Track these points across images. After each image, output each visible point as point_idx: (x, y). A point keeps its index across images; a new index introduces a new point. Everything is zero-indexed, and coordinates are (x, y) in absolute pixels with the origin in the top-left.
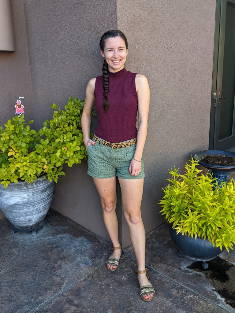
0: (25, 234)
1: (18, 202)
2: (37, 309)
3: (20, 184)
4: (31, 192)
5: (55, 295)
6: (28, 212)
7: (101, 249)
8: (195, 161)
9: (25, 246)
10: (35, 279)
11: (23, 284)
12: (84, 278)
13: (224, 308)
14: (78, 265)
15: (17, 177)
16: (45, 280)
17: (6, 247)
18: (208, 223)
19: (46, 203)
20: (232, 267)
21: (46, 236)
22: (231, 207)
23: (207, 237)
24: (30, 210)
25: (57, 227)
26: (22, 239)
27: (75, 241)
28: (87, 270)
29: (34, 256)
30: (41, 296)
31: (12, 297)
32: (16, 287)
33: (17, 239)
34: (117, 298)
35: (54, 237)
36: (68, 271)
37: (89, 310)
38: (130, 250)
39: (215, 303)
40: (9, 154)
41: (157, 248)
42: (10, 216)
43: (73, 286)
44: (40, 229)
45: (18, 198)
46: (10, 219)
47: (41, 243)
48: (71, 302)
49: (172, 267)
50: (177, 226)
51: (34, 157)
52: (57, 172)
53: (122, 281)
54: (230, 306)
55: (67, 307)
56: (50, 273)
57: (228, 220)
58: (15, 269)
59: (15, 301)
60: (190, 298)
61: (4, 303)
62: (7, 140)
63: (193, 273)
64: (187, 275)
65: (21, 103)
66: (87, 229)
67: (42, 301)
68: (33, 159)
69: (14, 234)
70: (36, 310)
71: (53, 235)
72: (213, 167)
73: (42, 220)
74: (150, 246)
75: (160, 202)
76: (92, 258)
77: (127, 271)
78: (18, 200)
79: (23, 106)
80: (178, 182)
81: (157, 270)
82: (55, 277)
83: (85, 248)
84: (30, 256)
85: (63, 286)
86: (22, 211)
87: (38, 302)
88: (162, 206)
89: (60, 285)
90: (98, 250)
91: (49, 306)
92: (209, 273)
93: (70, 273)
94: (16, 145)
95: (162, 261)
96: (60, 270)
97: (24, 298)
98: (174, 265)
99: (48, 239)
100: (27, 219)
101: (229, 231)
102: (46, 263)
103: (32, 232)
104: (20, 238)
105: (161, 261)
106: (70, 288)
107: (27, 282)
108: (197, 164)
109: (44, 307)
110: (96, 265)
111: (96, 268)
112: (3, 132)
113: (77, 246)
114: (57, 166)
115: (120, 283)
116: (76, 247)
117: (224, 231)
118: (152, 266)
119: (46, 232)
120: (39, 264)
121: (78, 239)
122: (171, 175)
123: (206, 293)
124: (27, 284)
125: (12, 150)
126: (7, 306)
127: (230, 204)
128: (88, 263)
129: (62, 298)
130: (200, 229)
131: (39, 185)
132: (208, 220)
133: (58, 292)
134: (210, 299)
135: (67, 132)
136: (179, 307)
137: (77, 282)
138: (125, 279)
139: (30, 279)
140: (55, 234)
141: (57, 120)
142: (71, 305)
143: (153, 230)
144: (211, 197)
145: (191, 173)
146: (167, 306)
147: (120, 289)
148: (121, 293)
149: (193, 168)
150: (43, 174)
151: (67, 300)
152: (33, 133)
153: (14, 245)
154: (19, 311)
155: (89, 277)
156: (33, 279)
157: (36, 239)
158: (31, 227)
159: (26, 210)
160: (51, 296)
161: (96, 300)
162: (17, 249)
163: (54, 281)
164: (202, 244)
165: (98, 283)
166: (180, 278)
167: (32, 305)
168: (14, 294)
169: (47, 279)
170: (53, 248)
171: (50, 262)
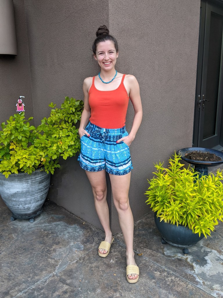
0: (24, 221)
1: (18, 191)
2: (33, 287)
3: (20, 175)
4: (30, 182)
5: (50, 275)
6: (27, 201)
7: (93, 235)
8: (178, 156)
9: (23, 232)
10: (32, 261)
11: (21, 265)
12: (76, 261)
13: (202, 289)
14: (71, 250)
15: (17, 168)
16: (41, 262)
17: (6, 233)
18: (188, 212)
19: (43, 193)
21: (43, 223)
22: (209, 197)
23: (187, 225)
24: (28, 199)
25: (53, 215)
26: (20, 226)
27: (69, 228)
28: (79, 253)
29: (31, 240)
30: (37, 276)
31: (10, 276)
32: (14, 268)
33: (16, 225)
34: (105, 279)
35: (50, 224)
36: (62, 254)
37: (80, 289)
38: (118, 237)
39: (194, 284)
40: (11, 147)
41: (143, 235)
42: (10, 204)
43: (66, 268)
44: (38, 217)
45: (18, 188)
46: (10, 207)
47: (38, 229)
48: (64, 282)
49: (156, 252)
50: (161, 214)
51: (33, 150)
52: (53, 165)
53: (110, 264)
55: (60, 285)
56: (46, 255)
57: (207, 209)
58: (14, 252)
60: (171, 279)
61: (3, 281)
62: (8, 135)
63: (175, 258)
64: (169, 259)
65: (22, 102)
66: (80, 218)
67: (38, 280)
69: (14, 221)
70: (32, 288)
71: (50, 222)
72: (195, 162)
73: (39, 209)
74: (137, 233)
75: (146, 192)
76: (84, 243)
77: (115, 255)
79: (23, 105)
80: (162, 175)
82: (50, 259)
83: (78, 234)
84: (27, 240)
85: (57, 267)
86: (21, 200)
87: (34, 281)
88: (148, 197)
89: (54, 266)
90: (89, 236)
91: (43, 284)
93: (64, 256)
94: (17, 140)
95: (148, 247)
96: (55, 254)
97: (21, 277)
98: (158, 251)
99: (45, 226)
100: (26, 207)
101: (207, 219)
102: (42, 247)
103: (30, 220)
104: (19, 225)
105: (146, 247)
106: (63, 269)
107: (24, 263)
108: (179, 159)
109: (39, 285)
110: (88, 250)
111: (87, 252)
112: (5, 127)
113: (71, 232)
114: (53, 158)
115: (109, 266)
117: (203, 219)
118: (138, 251)
119: (42, 220)
120: (35, 247)
121: (72, 226)
122: (157, 168)
123: (186, 276)
124: (24, 265)
125: (13, 144)
126: (6, 284)
127: (208, 194)
128: (80, 248)
129: (56, 277)
130: (181, 217)
131: (37, 177)
132: (188, 209)
133: (52, 273)
134: (190, 280)
135: (63, 128)
136: (161, 288)
137: (70, 264)
138: (113, 262)
139: (27, 260)
140: (51, 221)
141: (54, 118)
142: (63, 284)
143: (140, 219)
144: (192, 188)
145: (175, 167)
146: (151, 286)
147: (108, 270)
148: (109, 275)
149: (176, 162)
150: (41, 166)
151: (60, 279)
152: (32, 129)
153: (14, 231)
154: (17, 288)
155: (80, 260)
156: (30, 261)
157: (34, 226)
158: (29, 215)
159: (25, 199)
160: (46, 276)
161: (86, 280)
162: (16, 234)
163: (49, 262)
164: (183, 231)
165: (89, 265)
166: (163, 262)
167: (29, 283)
168: (13, 273)
169: (43, 261)
170: (48, 233)
171: (46, 246)
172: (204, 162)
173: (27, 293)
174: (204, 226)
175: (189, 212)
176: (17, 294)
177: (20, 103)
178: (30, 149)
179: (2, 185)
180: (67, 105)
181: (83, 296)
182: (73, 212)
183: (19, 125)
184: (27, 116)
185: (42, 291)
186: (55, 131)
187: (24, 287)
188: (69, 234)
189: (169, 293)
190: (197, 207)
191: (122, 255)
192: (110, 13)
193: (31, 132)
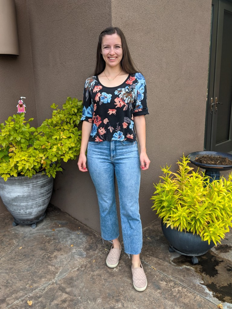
0: (26, 227)
1: (19, 196)
2: (31, 295)
3: (20, 178)
4: (31, 186)
5: (49, 283)
6: (28, 206)
7: (96, 242)
8: (186, 159)
9: (24, 238)
10: (31, 267)
11: (20, 272)
12: (77, 268)
13: (211, 301)
14: (73, 256)
15: (16, 171)
16: (41, 269)
17: (7, 238)
19: (45, 198)
20: (222, 263)
21: (45, 229)
22: (220, 202)
23: (196, 232)
24: (30, 203)
25: (56, 221)
27: (72, 234)
28: (81, 261)
29: (32, 246)
30: (35, 283)
31: (8, 283)
32: (13, 274)
33: (18, 231)
34: (107, 288)
35: (52, 230)
36: (63, 261)
37: (80, 298)
39: (203, 296)
40: (10, 150)
41: (150, 243)
42: (11, 209)
43: (66, 276)
44: (40, 223)
45: (19, 192)
46: (12, 212)
47: (40, 235)
48: (63, 290)
49: (163, 260)
50: (168, 220)
51: (32, 152)
52: (55, 168)
53: (113, 272)
54: (217, 299)
55: (59, 294)
56: (46, 262)
57: (217, 216)
58: (14, 258)
59: (11, 286)
60: (178, 290)
62: (7, 136)
63: (183, 267)
64: (177, 269)
65: (23, 103)
66: (84, 224)
67: (36, 288)
68: (31, 154)
69: (16, 227)
70: (30, 296)
71: (52, 228)
72: (205, 166)
73: (42, 214)
75: (151, 198)
76: (87, 250)
78: (19, 194)
79: (24, 106)
80: (169, 179)
81: (148, 263)
82: (50, 266)
83: (81, 241)
84: (28, 246)
85: (57, 274)
86: (22, 204)
87: (32, 289)
88: (154, 202)
89: (54, 274)
90: (92, 243)
91: (42, 292)
92: (199, 267)
93: (65, 263)
94: (16, 141)
95: (154, 255)
96: (55, 260)
97: (19, 284)
98: (165, 259)
99: (47, 232)
100: (28, 212)
101: (217, 226)
102: (43, 253)
103: (32, 225)
104: (21, 230)
105: (153, 255)
106: (64, 276)
107: (23, 270)
108: (188, 162)
109: (38, 293)
110: (90, 257)
111: (90, 260)
112: (4, 128)
113: (73, 239)
114: (54, 161)
115: (112, 274)
117: (213, 226)
118: (143, 259)
119: (45, 225)
120: (36, 254)
121: (75, 233)
122: (163, 172)
123: (194, 287)
124: (23, 272)
125: (12, 146)
126: (3, 291)
127: (219, 199)
128: (83, 255)
129: (55, 285)
130: (189, 224)
131: (38, 181)
132: (196, 214)
133: (52, 281)
134: (198, 291)
135: (65, 130)
136: (166, 299)
137: (70, 272)
138: (117, 270)
139: (26, 267)
140: (54, 227)
141: (55, 119)
142: (63, 292)
143: (147, 226)
144: (201, 192)
145: (183, 171)
146: (155, 297)
147: (110, 279)
148: (112, 283)
149: (185, 165)
150: (42, 169)
151: (60, 287)
152: (32, 130)
153: (15, 237)
154: (13, 296)
155: (82, 267)
156: (30, 268)
157: (36, 232)
158: (31, 220)
159: (26, 204)
160: (45, 284)
161: (87, 289)
162: (17, 240)
163: (49, 270)
164: (192, 239)
165: (91, 274)
166: (170, 271)
167: (27, 291)
168: (11, 280)
169: (43, 268)
170: (50, 240)
171: (47, 253)
172: (215, 166)
173: (24, 301)
174: (214, 233)
175: (197, 218)
176: (14, 302)
177: (21, 104)
178: (29, 151)
179: (3, 188)
180: (69, 105)
181: (82, 306)
182: (77, 218)
183: (18, 126)
185: (40, 300)
186: (56, 132)
187: (21, 294)
188: (72, 241)
189: (175, 305)
190: (206, 213)
191: (126, 264)
192: (112, 5)
193: (32, 133)
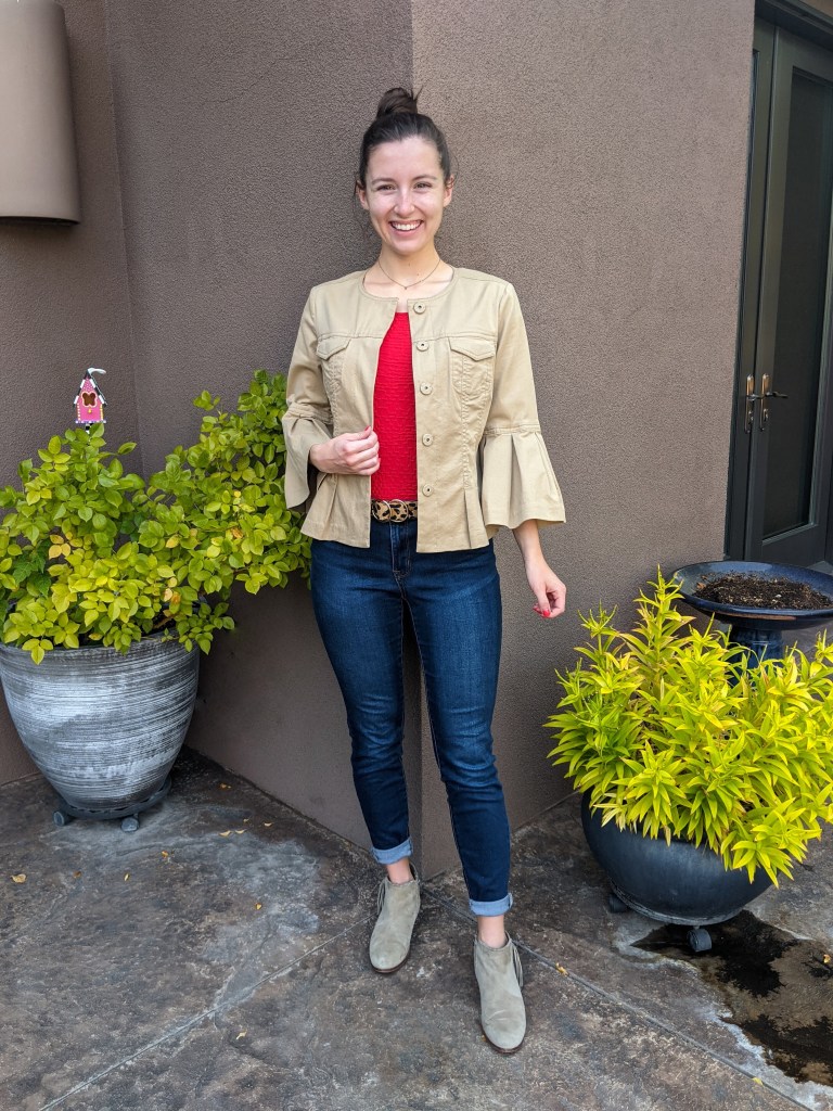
0: (102, 827)
1: (79, 716)
2: (129, 1063)
3: (86, 654)
4: (121, 682)
5: (191, 1022)
6: (112, 751)
7: (352, 879)
8: (669, 585)
9: (98, 865)
10: (126, 968)
11: (86, 984)
12: (290, 969)
14: (271, 930)
15: (76, 628)
16: (162, 974)
17: (37, 867)
18: (706, 788)
19: (170, 725)
20: (792, 949)
21: (171, 835)
22: (786, 734)
23: (705, 839)
24: (118, 744)
25: (208, 808)
26: (89, 843)
27: (265, 852)
28: (301, 943)
29: (127, 895)
30: (143, 1022)
31: (47, 1022)
32: (63, 994)
33: (72, 842)
34: (398, 1037)
35: (196, 840)
36: (238, 947)
37: (302, 1070)
38: (447, 886)
39: (730, 1061)
40: (53, 552)
41: (541, 881)
42: (50, 763)
43: (252, 995)
44: (152, 814)
45: (79, 704)
46: (52, 775)
47: (153, 857)
48: (244, 1047)
49: (588, 941)
50: (607, 800)
51: (132, 561)
52: (208, 618)
53: (416, 982)
54: (781, 1072)
55: (231, 1058)
56: (180, 950)
57: (778, 783)
58: (64, 937)
60: (645, 1042)
61: (20, 1041)
62: (44, 503)
63: (657, 964)
64: (638, 970)
65: (96, 389)
66: (306, 817)
67: (148, 1038)
68: (130, 567)
69: (65, 828)
70: (126, 1066)
71: (195, 831)
72: (732, 612)
73: (158, 782)
74: (516, 873)
75: (549, 721)
76: (320, 906)
77: (435, 951)
78: (79, 711)
79: (101, 399)
80: (609, 655)
81: (538, 950)
82: (193, 964)
83: (298, 875)
84: (113, 895)
85: (219, 991)
86: (90, 746)
87: (134, 1042)
88: (556, 736)
89: (208, 989)
90: (340, 883)
91: (168, 1054)
92: (714, 964)
93: (246, 952)
94: (77, 523)
95: (556, 924)
96: (211, 944)
97: (86, 1028)
98: (595, 937)
99: (176, 846)
100: (109, 776)
101: (779, 816)
102: (166, 919)
103: (126, 821)
104: (85, 840)
105: (552, 923)
106: (243, 998)
107: (99, 978)
108: (674, 595)
109: (152, 1058)
110: (333, 930)
111: (332, 940)
112: (34, 476)
113: (271, 868)
114: (210, 590)
115: (412, 990)
116: (269, 872)
117: (763, 817)
118: (520, 937)
119: (170, 823)
120: (141, 921)
121: (277, 847)
122: (589, 631)
123: (700, 1030)
124: (98, 983)
125: (60, 539)
126: (30, 1052)
127: (784, 722)
128: (306, 924)
129: (214, 1030)
130: (682, 810)
131: (148, 663)
132: (707, 777)
133: (201, 1013)
134: (714, 1046)
135: (245, 484)
136: (605, 1072)
137: (266, 982)
138: (428, 976)
139: (109, 966)
140: (200, 828)
141: (212, 446)
142: (242, 1053)
143: (528, 824)
144: (722, 700)
145: (657, 628)
146: (567, 1066)
147: (408, 1006)
148: (412, 1021)
149: (664, 608)
150: (164, 622)
151: (230, 1037)
152: (131, 485)
153: (64, 862)
154: (68, 1067)
155: (305, 967)
156: (122, 970)
157: (138, 845)
158: (121, 804)
159: (103, 744)
160: (177, 1024)
161: (326, 1041)
162: (72, 873)
163: (191, 976)
164: (690, 863)
165: (337, 988)
166: (615, 978)
167: (115, 1049)
168: (57, 1013)
169: (168, 969)
170: (190, 872)
171: (179, 917)
172: (767, 611)
173: (106, 1084)
174: (768, 842)
175: (710, 789)
176: (69, 1088)
177: (89, 394)
178: (123, 557)
180: (259, 399)
181: (312, 1099)
183: (83, 468)
184: (112, 439)
185: (162, 1079)
186: (218, 491)
187: (95, 1061)
188: (267, 875)
189: (636, 1091)
190: (740, 773)
191: (460, 952)
193: (128, 495)
